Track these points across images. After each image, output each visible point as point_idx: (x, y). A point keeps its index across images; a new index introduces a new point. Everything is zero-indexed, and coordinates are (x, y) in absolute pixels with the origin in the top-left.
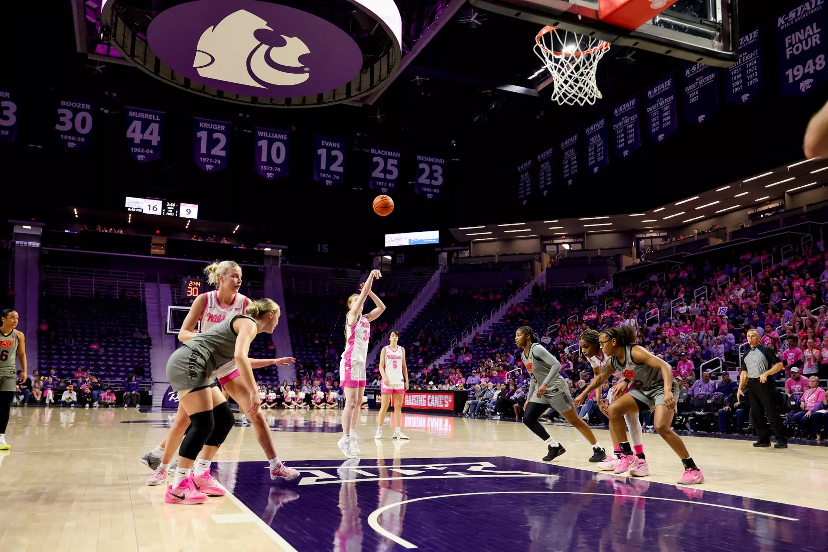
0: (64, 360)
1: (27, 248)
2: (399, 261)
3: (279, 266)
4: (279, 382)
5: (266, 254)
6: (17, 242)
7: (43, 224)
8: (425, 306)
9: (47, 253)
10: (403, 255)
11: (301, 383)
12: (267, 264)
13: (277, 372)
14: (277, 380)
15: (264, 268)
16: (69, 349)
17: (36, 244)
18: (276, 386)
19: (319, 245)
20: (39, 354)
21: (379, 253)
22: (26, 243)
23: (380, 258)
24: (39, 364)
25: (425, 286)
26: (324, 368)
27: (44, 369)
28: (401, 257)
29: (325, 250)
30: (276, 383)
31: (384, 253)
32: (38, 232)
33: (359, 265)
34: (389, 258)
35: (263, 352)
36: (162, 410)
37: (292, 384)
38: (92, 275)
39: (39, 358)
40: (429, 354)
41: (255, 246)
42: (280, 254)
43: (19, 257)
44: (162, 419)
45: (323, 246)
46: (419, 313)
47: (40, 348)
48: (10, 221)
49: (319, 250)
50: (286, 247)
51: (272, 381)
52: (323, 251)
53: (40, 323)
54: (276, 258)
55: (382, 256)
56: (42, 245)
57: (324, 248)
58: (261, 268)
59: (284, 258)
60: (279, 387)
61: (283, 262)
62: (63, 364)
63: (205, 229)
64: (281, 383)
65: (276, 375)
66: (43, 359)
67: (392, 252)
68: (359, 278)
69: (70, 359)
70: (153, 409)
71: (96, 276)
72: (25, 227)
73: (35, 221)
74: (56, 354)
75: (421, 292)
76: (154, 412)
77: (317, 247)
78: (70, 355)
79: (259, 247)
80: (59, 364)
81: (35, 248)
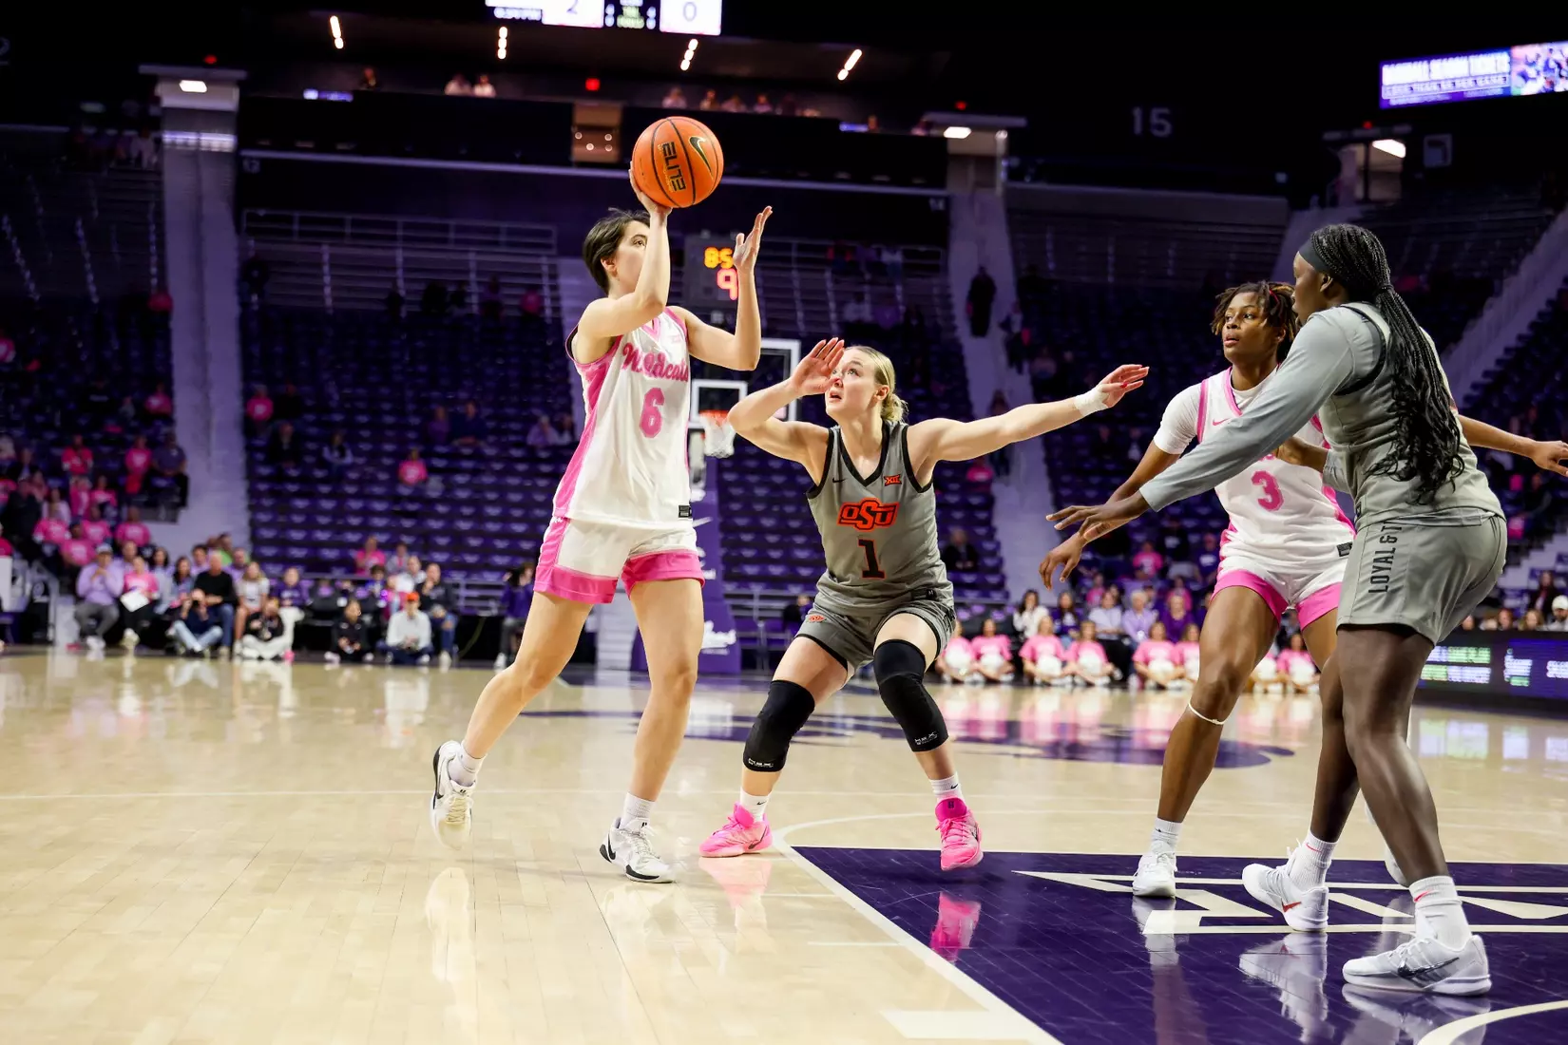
0: (325, 513)
1: (197, 156)
2: (1433, 158)
3: (999, 190)
4: (1007, 595)
5: (952, 149)
6: (168, 137)
7: (241, 74)
8: (1532, 326)
9: (256, 168)
10: (1447, 139)
11: (1085, 598)
12: (958, 186)
13: (1001, 561)
14: (1000, 586)
15: (948, 200)
16: (337, 476)
17: (222, 141)
18: (999, 607)
19: (1137, 112)
20: (253, 494)
21: (1358, 133)
22: (191, 138)
23: (1359, 150)
24: (254, 526)
25: (1530, 249)
26: (1160, 549)
27: (269, 542)
28: (1440, 144)
29: (1161, 127)
30: (997, 597)
31: (1376, 131)
32: (228, 101)
33: (1281, 177)
34: (1395, 148)
35: (953, 492)
36: (632, 679)
37: (1054, 602)
38: (394, 238)
39: (254, 508)
40: (1547, 499)
41: (915, 123)
42: (1001, 149)
43: (176, 184)
44: (631, 708)
45: (1155, 112)
46: (1507, 350)
47: (252, 476)
48: (145, 69)
49: (1138, 129)
50: (1020, 122)
51: (984, 589)
52: (1157, 133)
53: (248, 396)
54: (986, 162)
55: (1368, 142)
56: (241, 144)
57: (1155, 120)
58: (937, 198)
59: (1015, 162)
60: (1008, 610)
61: (1014, 174)
62: (323, 528)
63: (744, 71)
64: (1016, 597)
65: (996, 570)
66: (263, 509)
67: (1406, 129)
68: (1283, 228)
69: (339, 513)
70: (601, 675)
71: (406, 239)
72: (189, 86)
73: (218, 66)
74: (299, 495)
75: (1515, 270)
76: (607, 684)
77: (1132, 119)
78: (337, 495)
79: (929, 126)
80: (310, 525)
81: (219, 156)
